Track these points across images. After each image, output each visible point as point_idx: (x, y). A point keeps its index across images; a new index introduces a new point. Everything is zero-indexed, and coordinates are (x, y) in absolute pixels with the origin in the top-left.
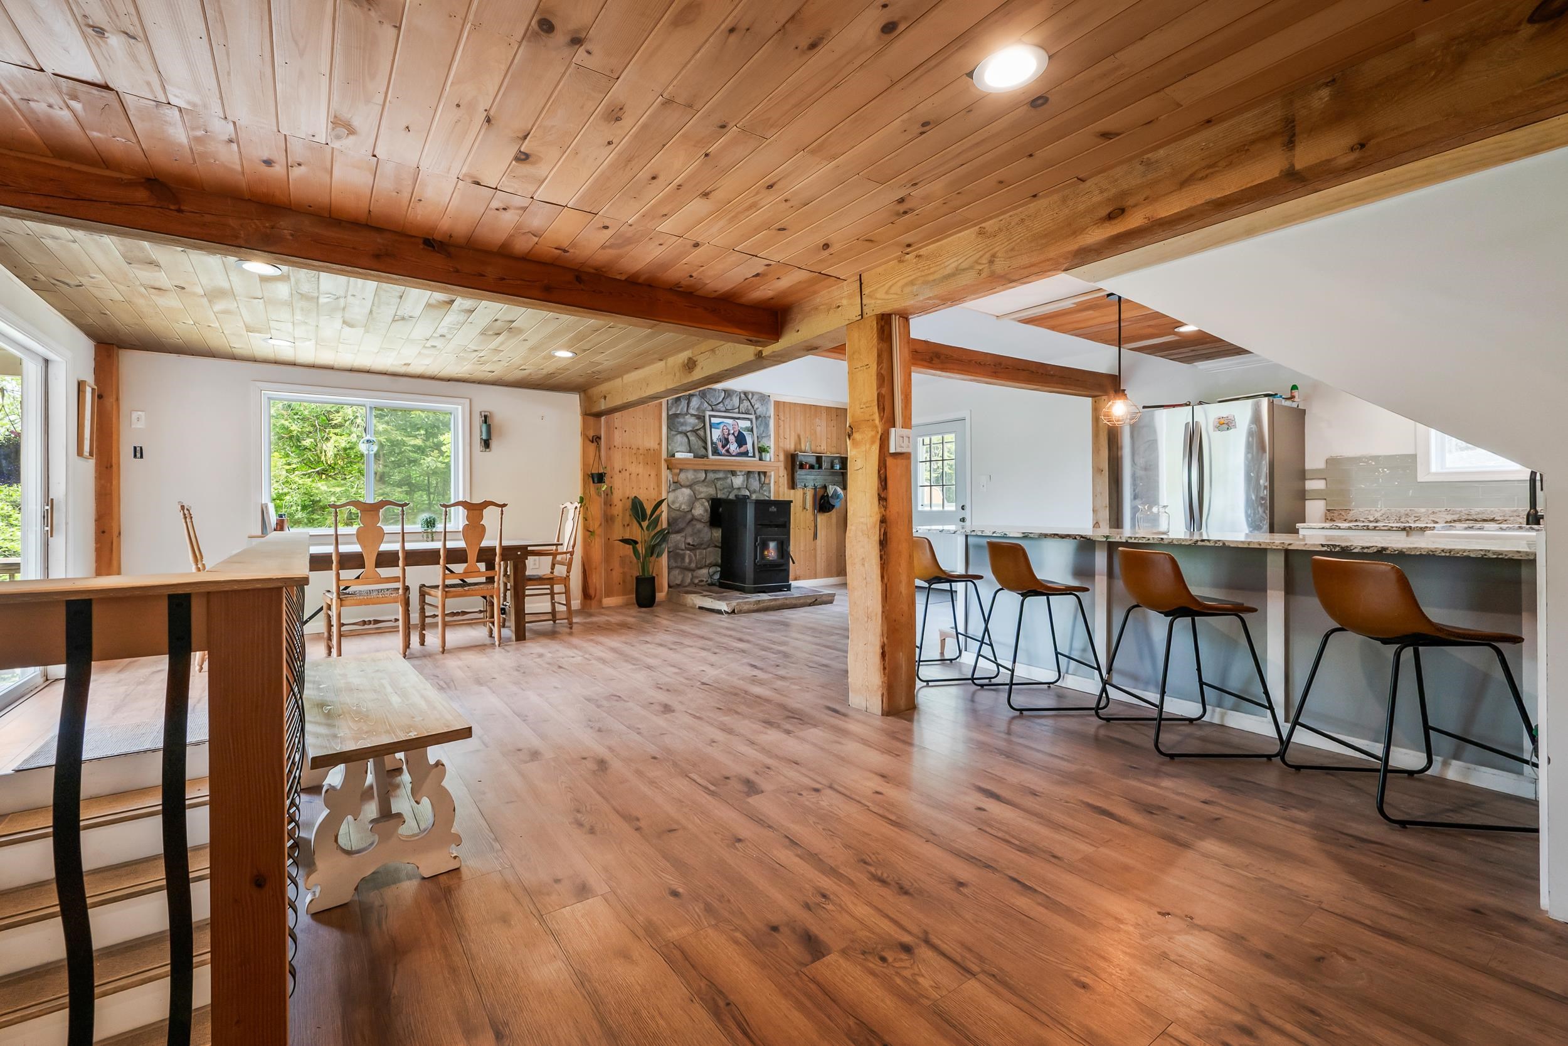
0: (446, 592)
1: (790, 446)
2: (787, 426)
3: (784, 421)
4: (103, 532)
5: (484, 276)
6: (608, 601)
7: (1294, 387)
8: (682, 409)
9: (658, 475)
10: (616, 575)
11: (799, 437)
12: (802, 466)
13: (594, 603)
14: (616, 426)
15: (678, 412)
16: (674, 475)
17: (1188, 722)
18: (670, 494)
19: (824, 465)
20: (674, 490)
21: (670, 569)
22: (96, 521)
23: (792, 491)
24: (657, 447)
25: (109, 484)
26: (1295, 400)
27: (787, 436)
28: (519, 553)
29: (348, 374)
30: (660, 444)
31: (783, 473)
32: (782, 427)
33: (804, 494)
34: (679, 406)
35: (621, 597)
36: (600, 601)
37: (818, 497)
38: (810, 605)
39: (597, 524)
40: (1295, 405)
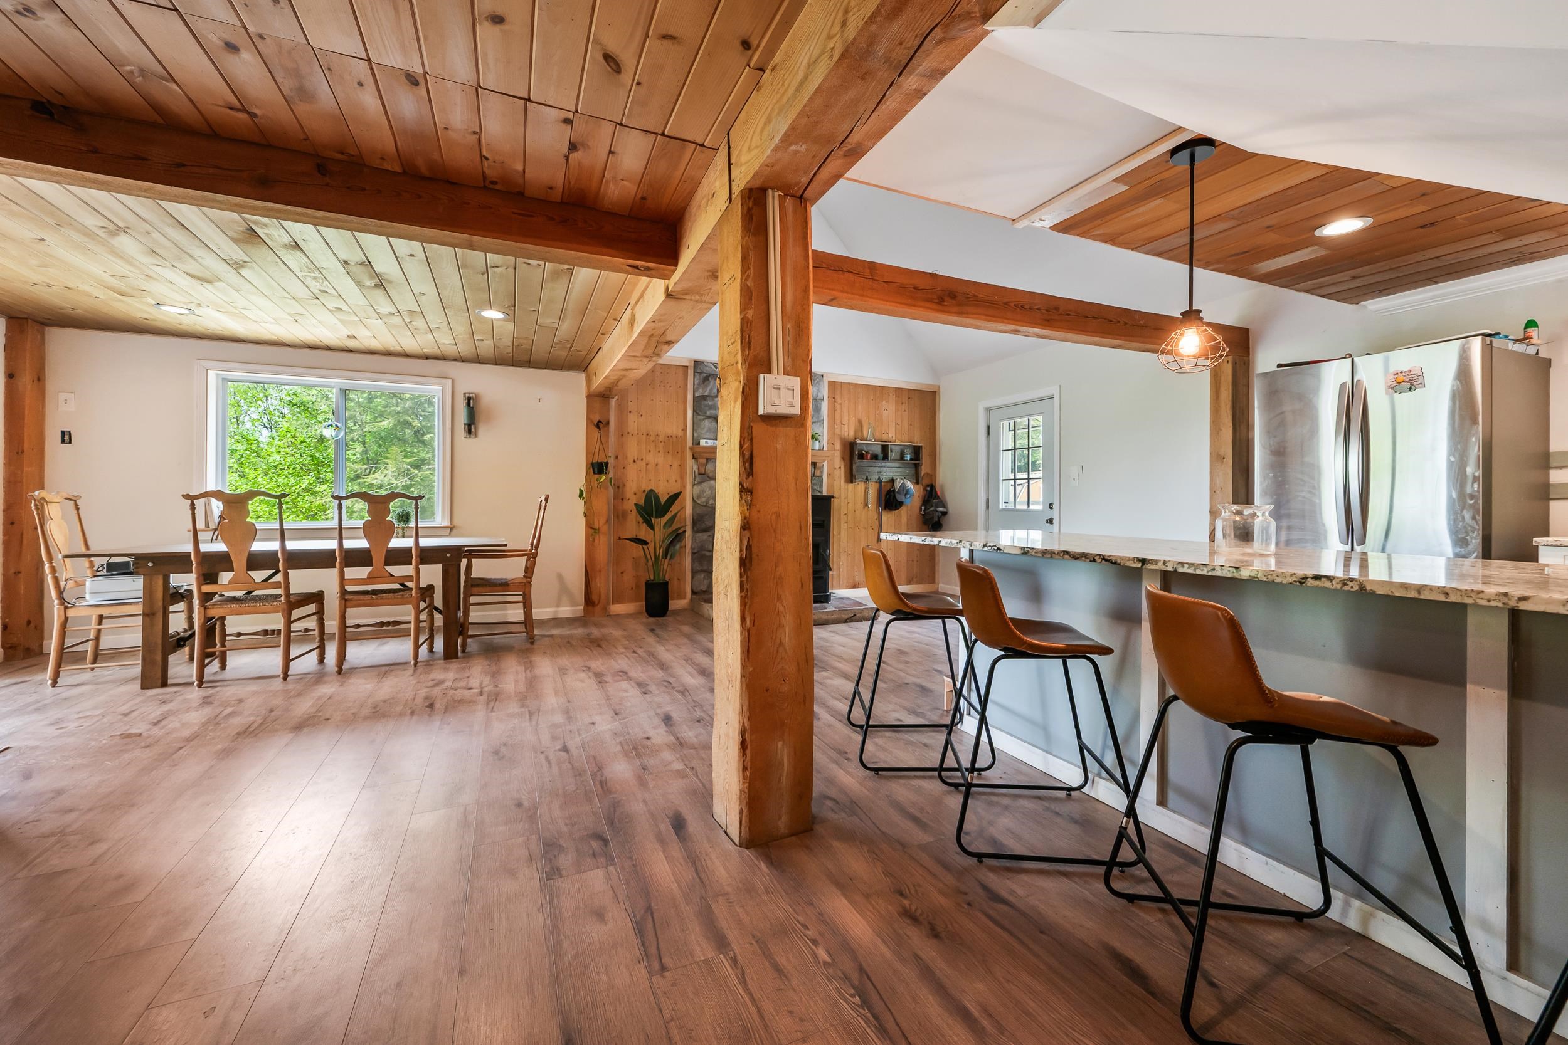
0: (346, 600)
1: (849, 432)
2: (845, 410)
3: (841, 404)
4: (12, 523)
5: (146, 160)
6: (617, 609)
7: (1531, 324)
8: (711, 390)
9: (682, 466)
10: (628, 579)
11: (860, 422)
12: (862, 457)
13: (598, 609)
14: (630, 410)
15: (706, 394)
16: (699, 466)
17: (1292, 919)
18: (695, 487)
19: (892, 455)
20: (700, 483)
21: (694, 573)
22: (4, 511)
23: (851, 486)
24: (680, 433)
25: (19, 472)
26: (1533, 341)
27: (845, 421)
28: (448, 555)
29: (308, 351)
30: (684, 430)
31: (838, 463)
32: (839, 411)
33: (866, 488)
34: (706, 386)
35: (633, 604)
36: (605, 609)
37: (884, 493)
38: (846, 621)
39: (603, 520)
40: (1531, 351)
